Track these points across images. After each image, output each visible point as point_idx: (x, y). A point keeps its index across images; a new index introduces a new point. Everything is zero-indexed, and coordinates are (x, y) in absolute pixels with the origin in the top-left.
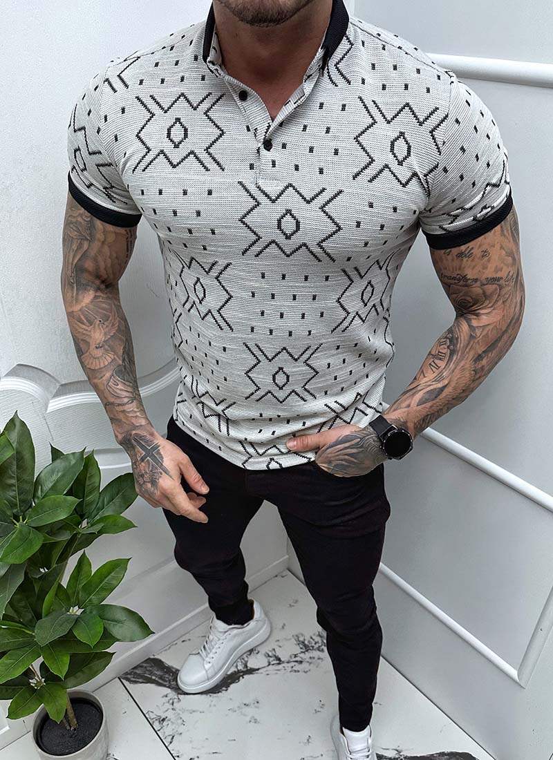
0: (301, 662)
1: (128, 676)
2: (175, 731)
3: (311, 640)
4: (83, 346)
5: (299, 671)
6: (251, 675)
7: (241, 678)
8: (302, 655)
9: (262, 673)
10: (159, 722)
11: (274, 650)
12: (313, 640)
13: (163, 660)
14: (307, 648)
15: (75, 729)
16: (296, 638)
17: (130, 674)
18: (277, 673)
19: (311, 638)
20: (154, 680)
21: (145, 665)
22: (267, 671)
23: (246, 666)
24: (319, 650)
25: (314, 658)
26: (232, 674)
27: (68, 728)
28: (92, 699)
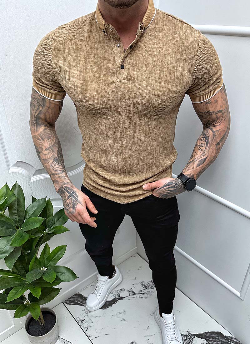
0: (144, 294)
1: (67, 302)
2: (88, 326)
3: (148, 284)
4: (40, 150)
5: (143, 298)
6: (122, 300)
7: (117, 301)
8: (144, 291)
9: (126, 299)
10: (81, 321)
11: (132, 289)
12: (149, 284)
13: (82, 294)
14: (146, 287)
15: (44, 325)
16: (141, 283)
17: (68, 301)
18: (133, 299)
19: (148, 283)
20: (79, 303)
21: (74, 297)
22: (129, 298)
23: (119, 296)
24: (152, 288)
25: (149, 292)
26: (113, 299)
27: (41, 324)
28: (51, 311)
